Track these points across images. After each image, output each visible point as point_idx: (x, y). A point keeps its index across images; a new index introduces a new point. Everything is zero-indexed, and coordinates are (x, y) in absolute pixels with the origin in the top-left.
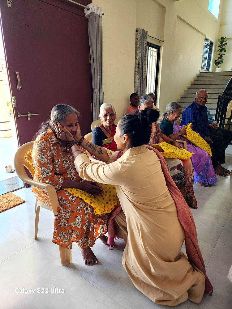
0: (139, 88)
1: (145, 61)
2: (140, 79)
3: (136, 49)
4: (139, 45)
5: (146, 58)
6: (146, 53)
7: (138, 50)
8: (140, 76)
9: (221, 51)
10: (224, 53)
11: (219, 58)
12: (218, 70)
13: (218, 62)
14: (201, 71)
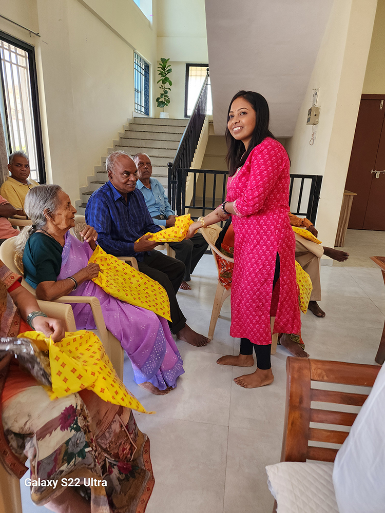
9: (164, 82)
10: (169, 87)
11: (162, 95)
12: (163, 115)
13: (162, 102)
14: (134, 113)
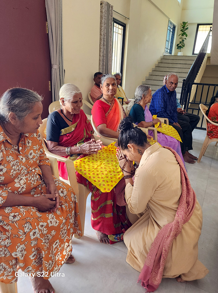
0: (104, 67)
1: (111, 37)
2: (105, 57)
3: (101, 23)
4: (104, 20)
5: (111, 35)
6: (111, 29)
7: (103, 25)
8: (105, 53)
9: (183, 35)
10: (186, 37)
11: (180, 42)
12: (180, 54)
13: (180, 46)
14: (164, 53)
